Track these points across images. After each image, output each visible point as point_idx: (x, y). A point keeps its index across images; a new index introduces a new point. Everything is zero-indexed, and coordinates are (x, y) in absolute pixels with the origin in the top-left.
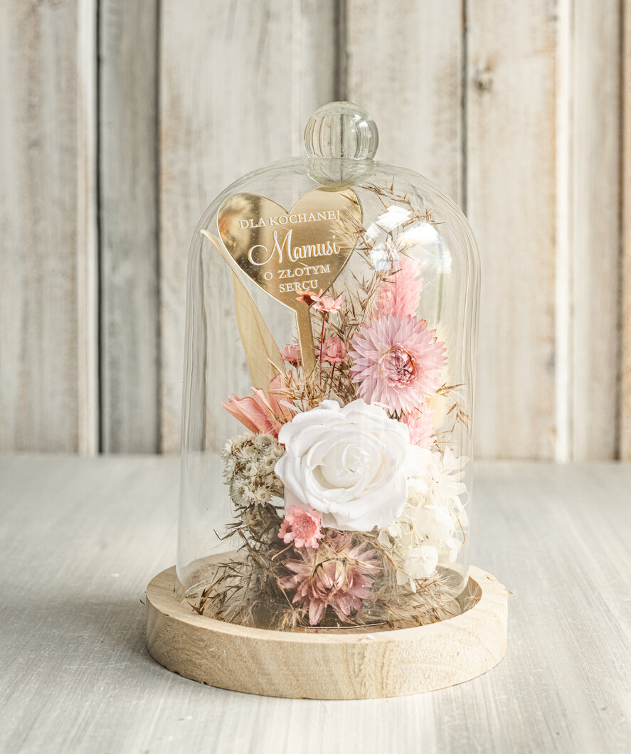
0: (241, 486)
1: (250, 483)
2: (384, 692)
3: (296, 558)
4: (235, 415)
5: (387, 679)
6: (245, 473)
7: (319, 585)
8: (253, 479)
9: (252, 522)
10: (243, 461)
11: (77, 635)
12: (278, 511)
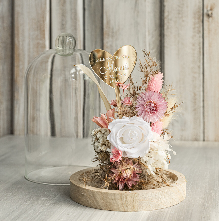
0: (97, 145)
1: (100, 144)
2: (134, 210)
3: (115, 168)
4: (95, 122)
5: (135, 205)
6: (99, 141)
7: (122, 177)
8: (101, 143)
9: (101, 157)
10: (98, 137)
11: (49, 189)
12: (110, 153)
